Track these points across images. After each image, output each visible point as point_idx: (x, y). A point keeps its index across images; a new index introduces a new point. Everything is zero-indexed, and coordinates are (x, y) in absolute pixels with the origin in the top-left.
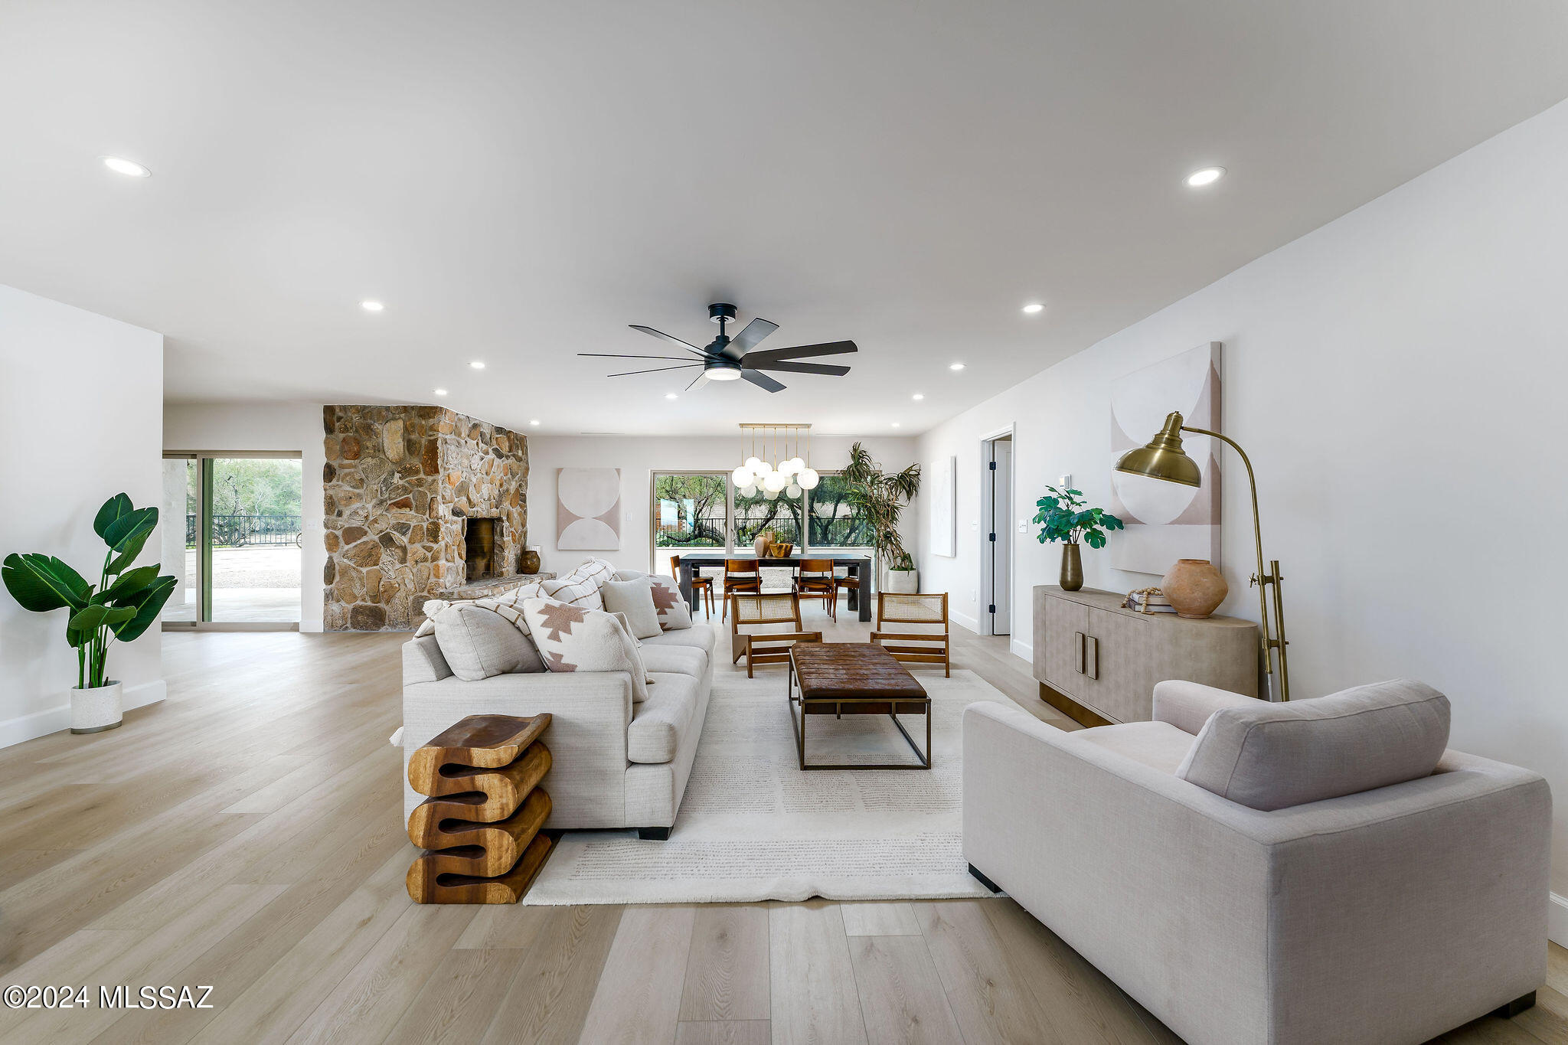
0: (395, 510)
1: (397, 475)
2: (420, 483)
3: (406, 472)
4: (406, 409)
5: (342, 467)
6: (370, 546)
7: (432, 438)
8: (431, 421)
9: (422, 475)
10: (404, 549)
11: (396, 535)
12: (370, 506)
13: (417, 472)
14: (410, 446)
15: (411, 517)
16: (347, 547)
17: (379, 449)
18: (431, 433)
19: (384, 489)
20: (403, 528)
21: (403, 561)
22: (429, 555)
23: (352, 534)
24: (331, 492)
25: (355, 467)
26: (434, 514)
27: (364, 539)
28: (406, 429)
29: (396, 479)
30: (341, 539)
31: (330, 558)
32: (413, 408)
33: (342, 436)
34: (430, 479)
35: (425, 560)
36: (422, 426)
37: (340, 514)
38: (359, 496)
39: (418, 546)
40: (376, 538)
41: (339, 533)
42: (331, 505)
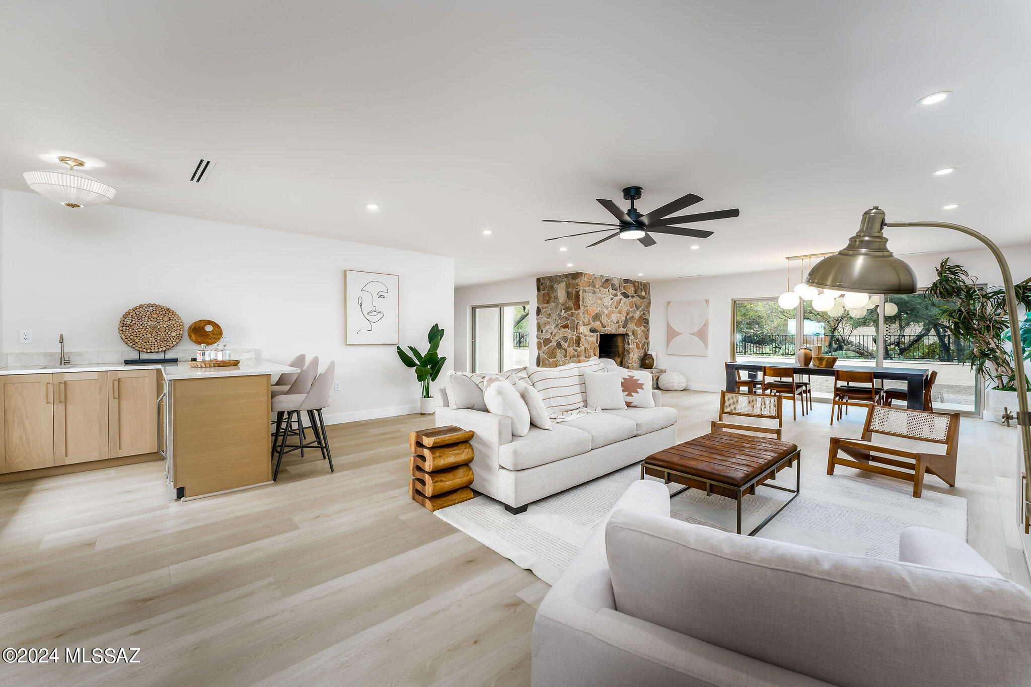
0: (562, 329)
1: (563, 311)
2: (572, 315)
3: (567, 309)
4: (566, 276)
5: (543, 308)
6: (553, 348)
7: (577, 290)
8: (577, 281)
9: (573, 311)
10: (566, 350)
11: (563, 343)
12: (553, 327)
13: (571, 309)
14: (568, 294)
15: (568, 333)
16: (545, 348)
17: (556, 298)
18: (577, 287)
19: (558, 318)
20: (565, 339)
21: (565, 357)
22: (576, 353)
23: (547, 342)
24: (539, 321)
25: (547, 307)
26: (578, 331)
27: (551, 344)
28: (567, 286)
29: (563, 314)
30: (542, 344)
31: (539, 353)
32: (569, 274)
33: (543, 292)
34: (577, 312)
35: (574, 356)
36: (573, 284)
37: (542, 332)
38: (549, 322)
39: (571, 349)
40: (555, 344)
41: (542, 341)
42: (539, 327)
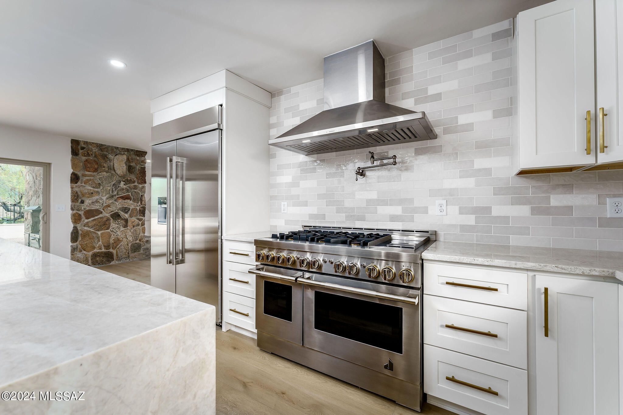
0: (120, 201)
1: (122, 183)
2: (135, 187)
3: (127, 182)
4: (128, 150)
5: (84, 175)
6: (105, 219)
7: (142, 166)
8: (143, 158)
9: (136, 184)
10: (126, 221)
11: (122, 213)
12: (104, 198)
13: (134, 182)
14: (130, 169)
15: (131, 204)
16: (86, 221)
17: (112, 169)
18: (142, 164)
19: (114, 189)
20: (126, 210)
21: (126, 226)
22: (140, 223)
23: (91, 213)
24: (77, 189)
25: (94, 176)
26: (143, 202)
27: (101, 216)
28: (128, 159)
29: (122, 184)
30: (83, 216)
31: (75, 228)
32: (132, 150)
33: (84, 158)
34: (140, 186)
35: (138, 225)
36: (138, 160)
37: (82, 202)
38: (98, 192)
39: (134, 219)
40: (108, 215)
41: (81, 213)
42: (76, 198)
